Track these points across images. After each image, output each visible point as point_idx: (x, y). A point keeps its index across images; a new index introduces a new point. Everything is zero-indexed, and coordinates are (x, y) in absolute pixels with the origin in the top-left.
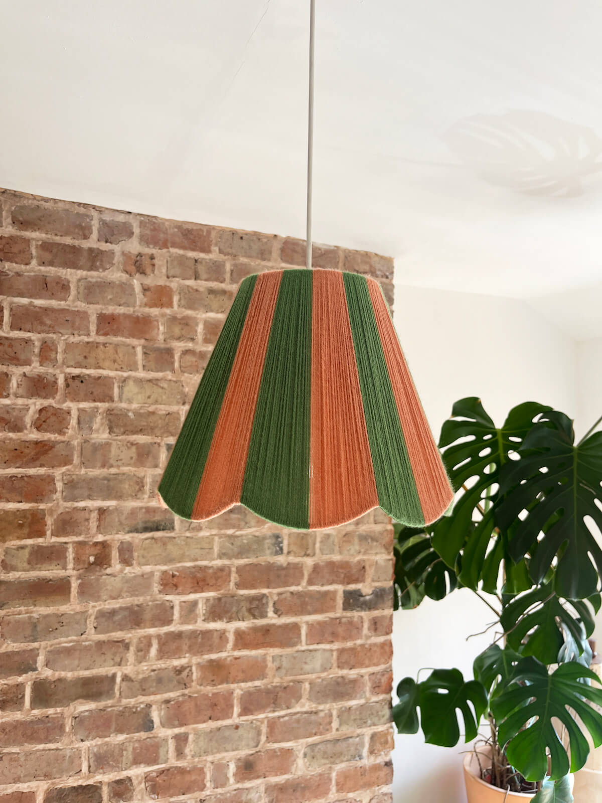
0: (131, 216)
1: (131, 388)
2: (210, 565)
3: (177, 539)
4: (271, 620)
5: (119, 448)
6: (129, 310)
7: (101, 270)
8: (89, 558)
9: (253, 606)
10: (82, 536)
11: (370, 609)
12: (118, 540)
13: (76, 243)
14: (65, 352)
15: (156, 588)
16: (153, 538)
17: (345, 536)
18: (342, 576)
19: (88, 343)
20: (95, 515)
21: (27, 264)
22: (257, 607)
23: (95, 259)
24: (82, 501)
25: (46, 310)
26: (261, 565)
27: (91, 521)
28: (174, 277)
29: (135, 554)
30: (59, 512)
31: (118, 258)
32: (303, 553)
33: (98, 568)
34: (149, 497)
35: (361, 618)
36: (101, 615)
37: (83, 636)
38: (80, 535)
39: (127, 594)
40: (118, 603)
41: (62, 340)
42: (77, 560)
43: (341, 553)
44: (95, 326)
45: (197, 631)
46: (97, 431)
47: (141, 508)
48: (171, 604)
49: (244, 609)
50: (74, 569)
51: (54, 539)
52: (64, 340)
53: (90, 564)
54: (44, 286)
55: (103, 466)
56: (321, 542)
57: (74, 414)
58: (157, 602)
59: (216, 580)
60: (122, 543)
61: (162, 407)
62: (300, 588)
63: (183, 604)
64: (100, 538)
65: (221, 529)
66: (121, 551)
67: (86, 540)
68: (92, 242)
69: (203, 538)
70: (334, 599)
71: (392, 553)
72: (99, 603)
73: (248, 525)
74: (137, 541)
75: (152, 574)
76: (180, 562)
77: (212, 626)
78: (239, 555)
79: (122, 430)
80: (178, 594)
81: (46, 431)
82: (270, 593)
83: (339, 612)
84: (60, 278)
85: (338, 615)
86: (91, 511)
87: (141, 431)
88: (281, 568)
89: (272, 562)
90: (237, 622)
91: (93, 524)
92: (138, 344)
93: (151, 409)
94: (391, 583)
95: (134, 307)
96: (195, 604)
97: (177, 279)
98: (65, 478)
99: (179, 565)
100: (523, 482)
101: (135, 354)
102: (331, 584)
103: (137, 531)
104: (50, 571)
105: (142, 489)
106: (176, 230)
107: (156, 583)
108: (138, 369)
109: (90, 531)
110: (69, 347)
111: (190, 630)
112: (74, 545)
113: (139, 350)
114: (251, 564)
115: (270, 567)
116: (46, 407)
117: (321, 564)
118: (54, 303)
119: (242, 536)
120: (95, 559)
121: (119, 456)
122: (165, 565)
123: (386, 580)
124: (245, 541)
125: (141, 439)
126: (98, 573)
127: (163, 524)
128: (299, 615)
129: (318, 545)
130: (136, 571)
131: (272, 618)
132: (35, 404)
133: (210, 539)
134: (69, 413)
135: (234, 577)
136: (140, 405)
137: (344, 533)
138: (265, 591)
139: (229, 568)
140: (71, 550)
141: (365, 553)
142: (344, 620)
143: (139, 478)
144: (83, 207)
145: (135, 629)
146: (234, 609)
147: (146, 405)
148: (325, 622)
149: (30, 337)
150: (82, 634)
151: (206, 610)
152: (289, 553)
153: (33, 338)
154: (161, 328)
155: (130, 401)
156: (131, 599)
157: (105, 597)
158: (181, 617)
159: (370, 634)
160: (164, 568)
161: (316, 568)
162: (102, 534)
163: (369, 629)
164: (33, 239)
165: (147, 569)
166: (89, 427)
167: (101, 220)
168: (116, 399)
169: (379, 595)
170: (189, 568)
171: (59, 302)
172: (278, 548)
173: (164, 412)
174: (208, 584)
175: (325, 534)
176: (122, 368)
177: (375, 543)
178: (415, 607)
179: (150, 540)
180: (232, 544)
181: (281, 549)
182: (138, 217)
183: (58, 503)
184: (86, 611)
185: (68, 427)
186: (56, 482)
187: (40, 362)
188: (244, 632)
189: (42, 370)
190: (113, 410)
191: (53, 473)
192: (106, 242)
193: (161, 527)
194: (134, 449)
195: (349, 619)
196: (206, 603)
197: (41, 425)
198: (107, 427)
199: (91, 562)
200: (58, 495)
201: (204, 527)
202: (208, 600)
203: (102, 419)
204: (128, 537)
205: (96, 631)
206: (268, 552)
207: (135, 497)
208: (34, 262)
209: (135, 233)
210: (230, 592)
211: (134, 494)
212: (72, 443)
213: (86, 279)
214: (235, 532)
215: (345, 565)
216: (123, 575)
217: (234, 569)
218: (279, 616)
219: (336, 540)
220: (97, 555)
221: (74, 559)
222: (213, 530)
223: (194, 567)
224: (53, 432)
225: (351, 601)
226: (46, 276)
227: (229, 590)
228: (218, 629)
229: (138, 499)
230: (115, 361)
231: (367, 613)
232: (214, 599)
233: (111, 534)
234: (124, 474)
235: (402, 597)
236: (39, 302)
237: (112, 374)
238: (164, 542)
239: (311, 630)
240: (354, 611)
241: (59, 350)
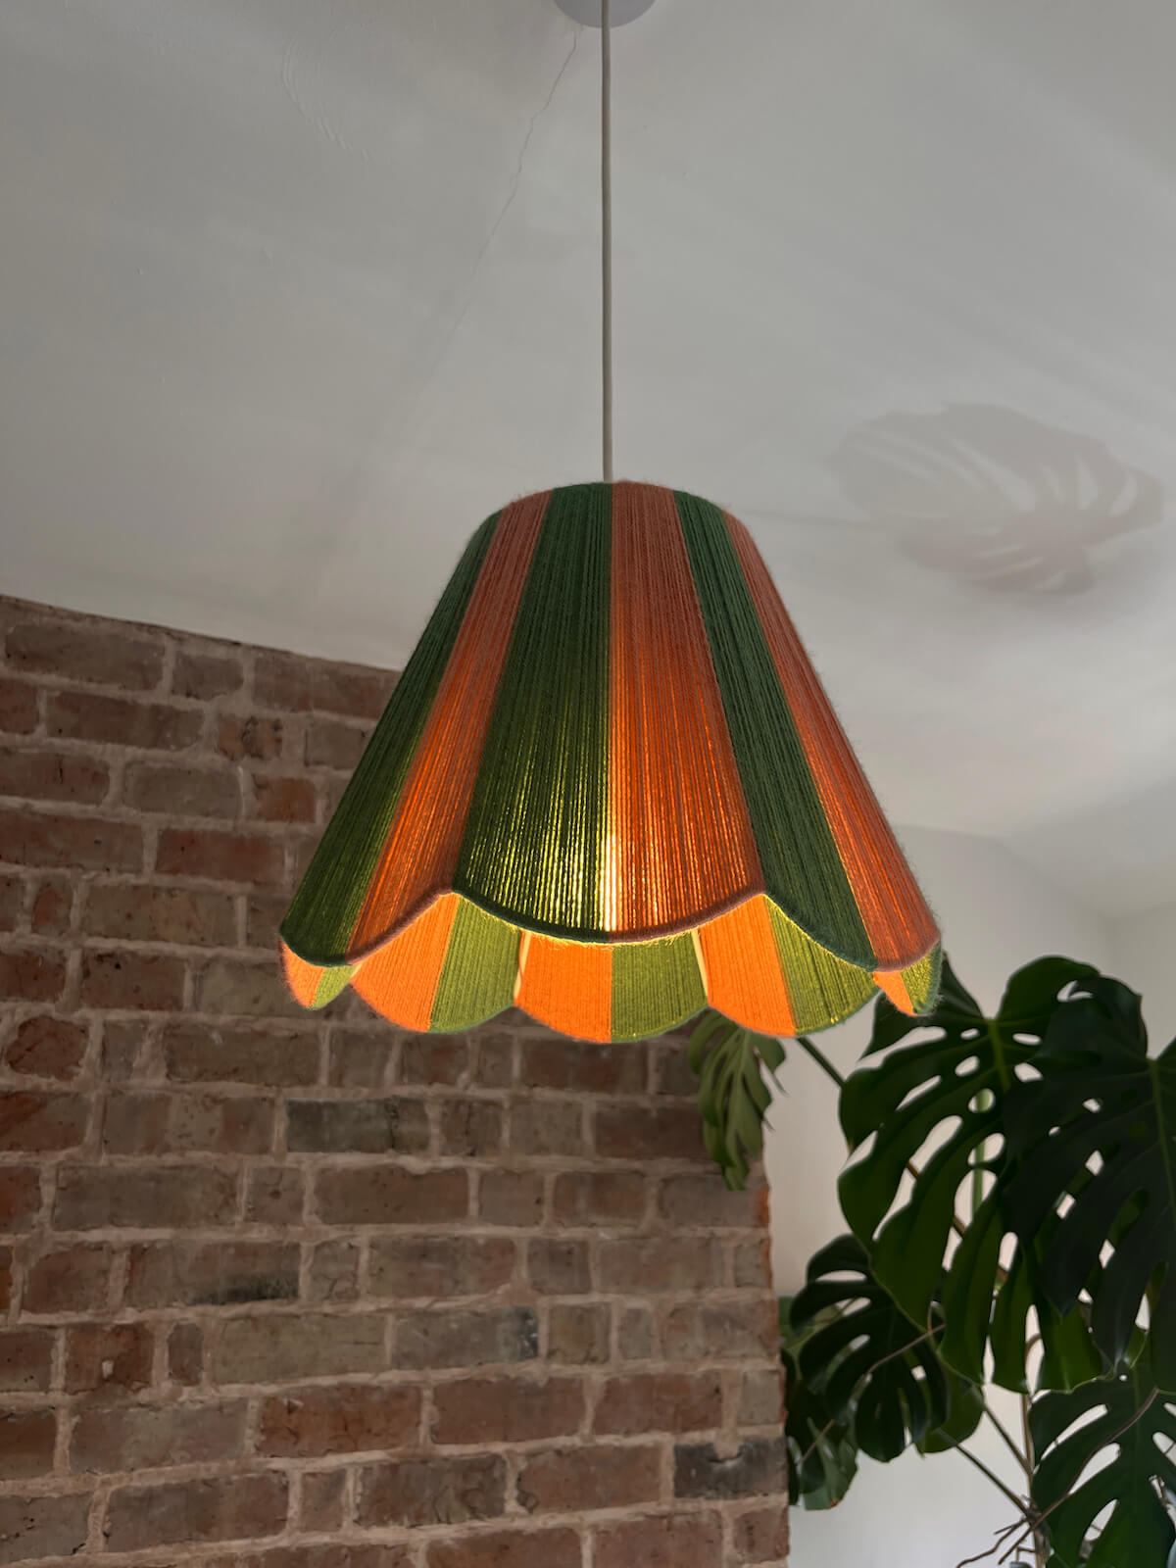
0: (240, 651)
1: (219, 981)
2: (375, 1382)
3: (303, 1318)
4: (513, 1520)
5: (186, 1110)
6: (226, 825)
7: (173, 747)
8: (100, 1365)
9: (469, 1487)
10: (90, 1311)
11: (736, 1493)
12: (171, 1322)
13: (129, 695)
14: (88, 905)
15: (250, 1438)
16: (248, 1317)
17: (672, 1315)
18: (671, 1410)
19: (136, 888)
20: (121, 1262)
21: (25, 733)
22: (480, 1489)
23: (163, 726)
24: (95, 1228)
25: (55, 820)
26: (489, 1383)
27: (111, 1277)
28: (318, 763)
29: (207, 1356)
30: (44, 1252)
31: (208, 726)
32: (582, 1355)
33: (119, 1389)
34: (246, 1220)
35: (717, 1513)
36: (123, 1503)
37: (76, 1555)
38: (85, 1308)
39: (183, 1453)
40: (160, 1474)
41: (81, 882)
42: (74, 1368)
43: (665, 1354)
44: (154, 853)
45: (341, 1547)
46: (142, 1071)
47: (226, 1246)
48: (284, 1480)
49: (451, 1492)
50: (65, 1390)
51: (26, 1318)
52: (88, 881)
53: (103, 1380)
54: (58, 775)
55: (149, 1148)
56: (621, 1329)
57: (96, 1034)
58: (249, 1475)
59: (389, 1421)
60: (178, 1328)
61: (282, 1021)
62: (576, 1441)
63: (310, 1480)
64: (129, 1316)
65: (401, 1297)
66: (174, 1347)
67: (98, 1320)
68: (161, 695)
69: (360, 1316)
70: (653, 1469)
71: (778, 1357)
72: (117, 1474)
73: (460, 1287)
74: (213, 1324)
75: (242, 1403)
76: (306, 1375)
77: (378, 1535)
78: (440, 1360)
79: (195, 1069)
80: (301, 1455)
81: (31, 1070)
82: (508, 1452)
83: (666, 1502)
84: (90, 759)
85: (665, 1508)
86: (113, 1252)
87: (234, 1073)
88: (533, 1390)
89: (513, 1376)
90: (435, 1526)
91: (116, 1283)
92: (239, 892)
93: (259, 1026)
94: (780, 1429)
95: (236, 818)
96: (337, 1478)
97: (325, 768)
98: (61, 1174)
99: (305, 1382)
100: (1054, 1130)
101: (232, 911)
102: (646, 1430)
103: (214, 1299)
104: (13, 1393)
105: (231, 1201)
106: (326, 677)
107: (251, 1427)
108: (236, 943)
109: (107, 1300)
110: (96, 894)
111: (326, 1545)
112: (70, 1332)
113: (241, 905)
114: (465, 1381)
115: (510, 1389)
116: (36, 1020)
117: (624, 1381)
118: (73, 808)
119: (447, 1312)
120: (114, 1368)
121: (184, 1126)
122: (274, 1381)
123: (767, 1422)
124: (454, 1326)
125: (236, 1090)
126: (118, 1402)
127: (274, 1283)
128: (576, 1509)
129: (614, 1336)
130: (205, 1398)
131: (515, 1515)
132: (13, 1013)
133: (376, 1320)
134: (84, 1031)
135: (428, 1412)
136: (235, 1017)
137: (670, 1307)
138: (499, 1448)
139: (418, 1390)
140: (61, 1344)
141: (719, 1355)
142: (678, 1520)
143: (225, 1176)
144: (149, 631)
145: (198, 1540)
146: (428, 1492)
147: (250, 1018)
148: (634, 1526)
149: (17, 874)
150: (75, 1551)
151: (361, 1495)
152: (551, 1354)
153: (23, 876)
154: (289, 861)
155: (216, 1010)
156: (192, 1466)
157: (131, 1461)
158: (305, 1511)
159: (740, 1557)
160: (271, 1389)
161: (612, 1390)
162: (134, 1306)
163: (736, 1545)
164: (43, 687)
165: (232, 1391)
166: (126, 1061)
167: (179, 655)
168: (187, 1003)
169: (755, 1456)
170: (326, 1389)
171: (84, 807)
172: (527, 1344)
173: (286, 1033)
174: (369, 1431)
175: (630, 1311)
176: (202, 939)
177: (739, 1333)
178: (835, 1505)
179: (242, 1322)
180: (426, 1332)
181: (534, 1345)
182: (253, 652)
183: (42, 1233)
184: (88, 1494)
185: (80, 1063)
186: (41, 1184)
187: (33, 925)
188: (449, 1551)
189: (36, 940)
190: (179, 1026)
191: (37, 1163)
192: (188, 695)
193: (269, 1291)
194: (218, 1111)
195: (690, 1518)
196: (362, 1478)
197: (21, 1057)
198: (164, 1064)
199: (105, 1375)
200: (43, 1215)
201: (363, 1291)
202: (367, 1469)
203: (153, 1046)
204: (191, 1315)
205: (107, 1542)
206: (504, 1351)
207: (216, 1219)
208: (41, 730)
209: (245, 681)
210: (419, 1451)
211: (212, 1214)
212: (86, 1096)
213: (142, 763)
214: (431, 1305)
215: (675, 1385)
216: (175, 1406)
217: (427, 1393)
218: (531, 1510)
219: (655, 1325)
220: (118, 1358)
221: (67, 1365)
222: (382, 1299)
223: (339, 1388)
224: (46, 1072)
225: (693, 1472)
226: (63, 756)
227: (417, 1446)
228: (390, 1545)
229: (221, 1224)
230: (189, 925)
231: (731, 1502)
232: (383, 1467)
233: (155, 1307)
234: (193, 1167)
235: (806, 1465)
236: (42, 805)
237: (181, 951)
238: (272, 1327)
239: (604, 1546)
240: (701, 1499)
241: (76, 900)
